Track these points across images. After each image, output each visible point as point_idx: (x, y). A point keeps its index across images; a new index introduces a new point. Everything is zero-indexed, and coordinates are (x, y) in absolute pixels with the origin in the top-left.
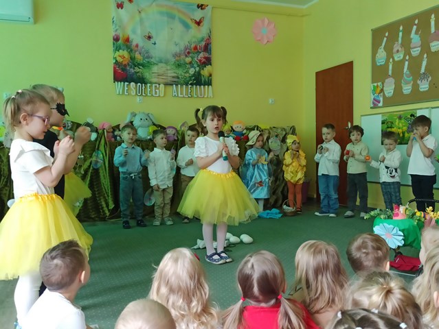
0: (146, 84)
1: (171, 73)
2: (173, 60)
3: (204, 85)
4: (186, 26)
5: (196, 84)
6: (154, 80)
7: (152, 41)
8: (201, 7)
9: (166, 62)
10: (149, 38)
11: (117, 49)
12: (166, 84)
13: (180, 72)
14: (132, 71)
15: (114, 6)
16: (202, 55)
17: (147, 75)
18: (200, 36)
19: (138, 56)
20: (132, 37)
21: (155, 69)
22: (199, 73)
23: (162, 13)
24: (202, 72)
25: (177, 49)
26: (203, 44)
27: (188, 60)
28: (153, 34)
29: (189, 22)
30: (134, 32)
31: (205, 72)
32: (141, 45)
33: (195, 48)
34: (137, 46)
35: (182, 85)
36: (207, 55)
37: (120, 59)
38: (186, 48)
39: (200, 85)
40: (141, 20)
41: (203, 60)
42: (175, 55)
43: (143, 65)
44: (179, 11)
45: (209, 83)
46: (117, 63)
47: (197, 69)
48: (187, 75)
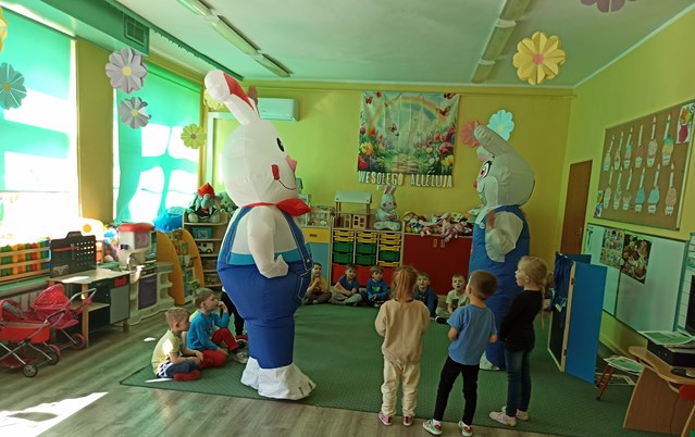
0: (385, 173)
1: (410, 163)
2: (414, 150)
3: (444, 175)
4: (431, 117)
5: (435, 174)
6: (394, 170)
7: (396, 132)
8: (448, 96)
9: (407, 154)
10: (393, 129)
11: (363, 141)
12: (405, 174)
13: (420, 161)
14: (374, 161)
15: (362, 102)
16: (443, 145)
17: (387, 165)
18: (444, 126)
19: (381, 146)
20: (378, 129)
21: (396, 159)
22: (439, 163)
23: (407, 105)
24: (442, 162)
25: (419, 140)
26: (446, 133)
27: (429, 150)
28: (398, 126)
29: (434, 112)
30: (380, 125)
31: (446, 162)
32: (385, 136)
33: (438, 138)
34: (381, 137)
35: (420, 174)
36: (449, 145)
37: (364, 151)
38: (428, 139)
39: (439, 175)
40: (387, 112)
41: (445, 150)
42: (417, 146)
43: (384, 156)
44: (425, 102)
45: (449, 173)
46: (361, 154)
47: (438, 159)
48: (427, 165)
